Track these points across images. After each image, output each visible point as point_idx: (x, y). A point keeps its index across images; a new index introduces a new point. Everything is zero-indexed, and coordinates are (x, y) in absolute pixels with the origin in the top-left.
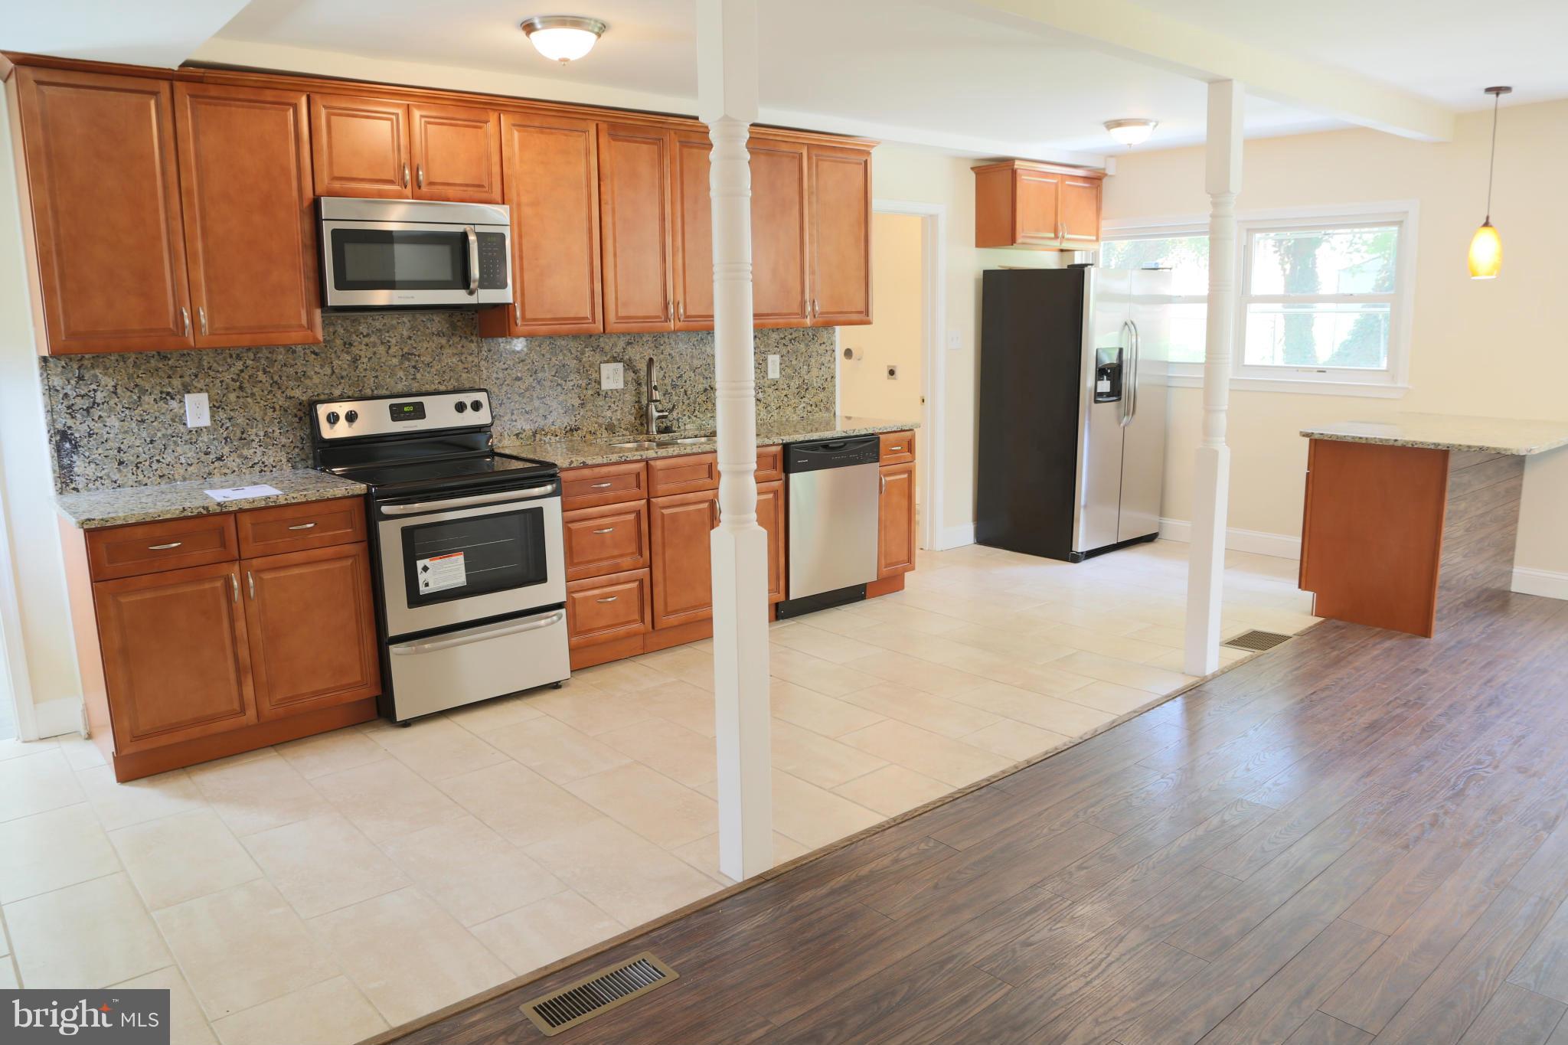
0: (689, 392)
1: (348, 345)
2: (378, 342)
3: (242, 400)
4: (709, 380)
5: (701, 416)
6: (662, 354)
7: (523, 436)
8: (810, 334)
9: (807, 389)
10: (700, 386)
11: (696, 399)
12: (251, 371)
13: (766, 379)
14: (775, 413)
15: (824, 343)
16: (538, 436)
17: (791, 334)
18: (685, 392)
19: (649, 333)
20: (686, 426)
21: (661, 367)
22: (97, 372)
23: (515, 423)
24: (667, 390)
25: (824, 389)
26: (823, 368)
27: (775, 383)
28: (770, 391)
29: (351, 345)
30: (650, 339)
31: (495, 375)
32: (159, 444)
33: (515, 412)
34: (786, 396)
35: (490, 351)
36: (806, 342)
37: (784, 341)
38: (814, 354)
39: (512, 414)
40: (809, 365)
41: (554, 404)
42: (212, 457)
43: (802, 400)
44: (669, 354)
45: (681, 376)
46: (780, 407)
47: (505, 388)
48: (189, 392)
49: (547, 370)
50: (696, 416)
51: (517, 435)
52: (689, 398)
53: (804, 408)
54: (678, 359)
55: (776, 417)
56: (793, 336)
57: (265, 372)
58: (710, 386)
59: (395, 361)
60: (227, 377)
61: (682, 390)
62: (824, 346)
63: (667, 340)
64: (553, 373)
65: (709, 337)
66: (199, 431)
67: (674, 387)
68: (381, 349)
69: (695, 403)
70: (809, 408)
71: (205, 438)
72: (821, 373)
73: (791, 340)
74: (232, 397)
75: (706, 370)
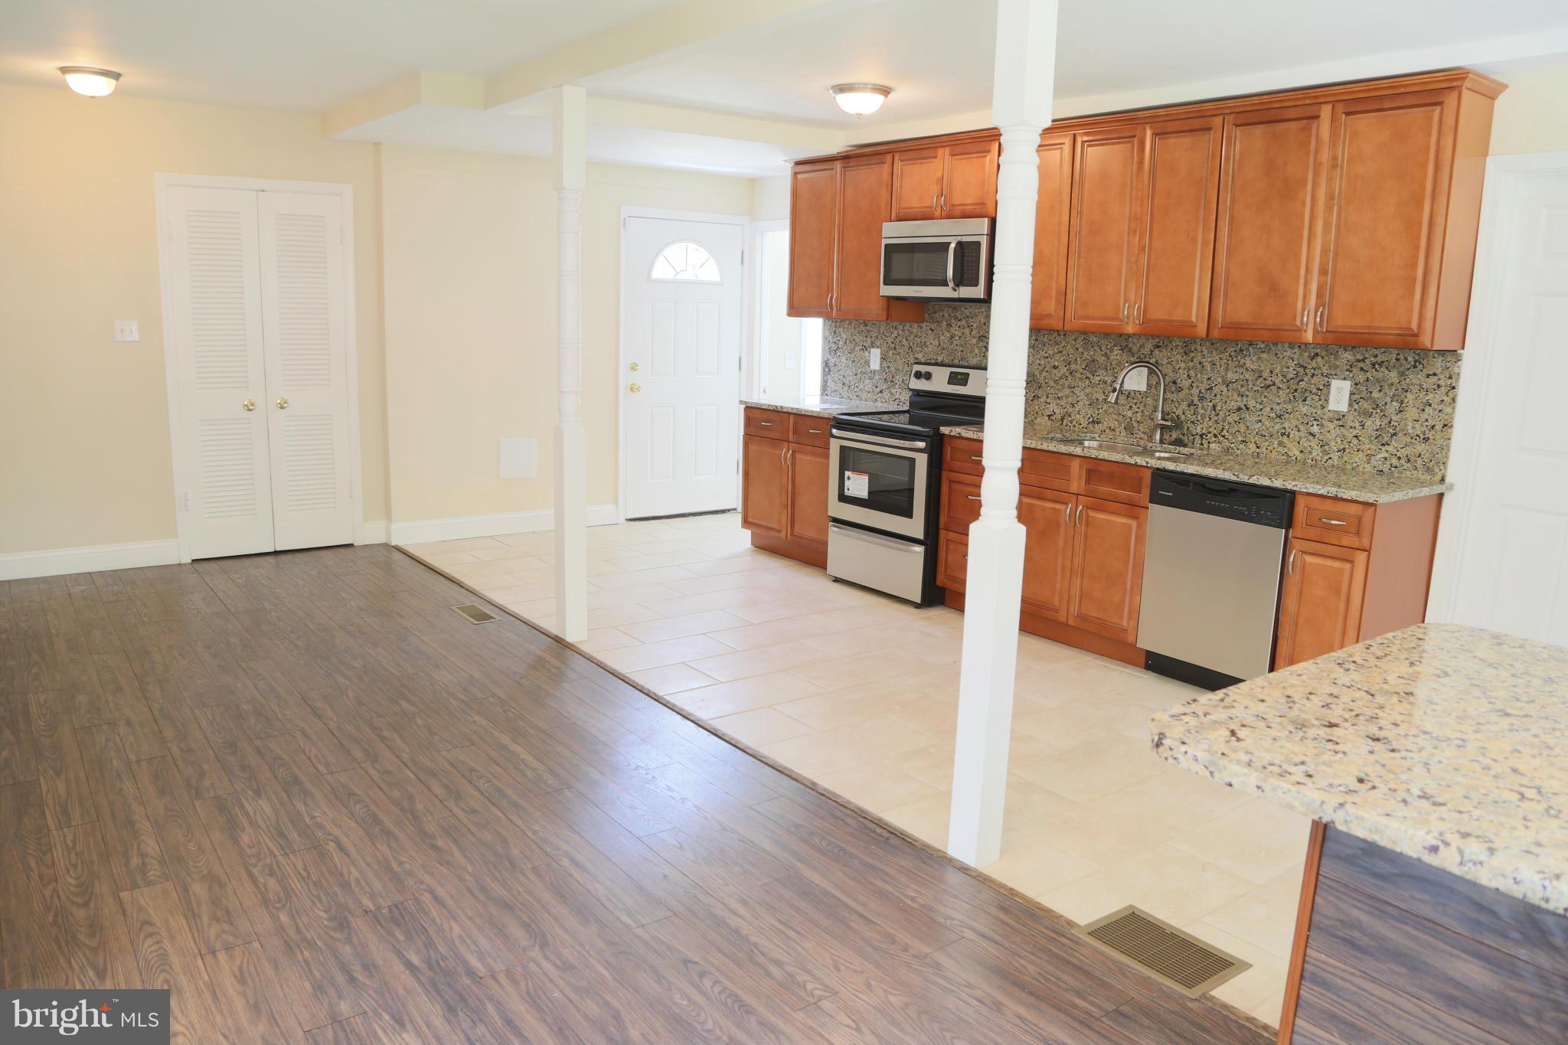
0: (1218, 408)
1: (949, 325)
2: (966, 325)
3: (894, 356)
4: (1245, 399)
5: (1230, 438)
6: (1192, 361)
7: (1053, 418)
8: (1410, 359)
9: (1395, 434)
10: (1233, 403)
11: (1226, 416)
12: (900, 338)
13: (1326, 410)
14: (1335, 456)
15: (1435, 374)
16: (1065, 421)
17: (1376, 356)
18: (1214, 407)
19: (1179, 337)
20: (1211, 445)
21: (1188, 376)
22: (841, 329)
23: (1048, 406)
24: (1192, 402)
25: (1426, 439)
26: (1427, 409)
27: (1340, 417)
28: (1331, 426)
29: (951, 326)
30: (1180, 344)
31: (1038, 362)
32: (859, 376)
33: (1050, 396)
34: (1356, 437)
35: (1036, 340)
36: (1401, 369)
37: (1361, 365)
38: (1415, 389)
39: (1047, 397)
40: (1402, 402)
41: (1082, 395)
42: (878, 389)
43: (1383, 448)
44: (1200, 363)
45: (1211, 389)
46: (1344, 450)
47: (1044, 374)
48: (873, 347)
49: (1079, 362)
50: (1224, 436)
51: (1049, 416)
52: (1218, 415)
53: (1386, 459)
54: (1209, 369)
55: (1336, 460)
56: (1379, 359)
57: (907, 340)
58: (1245, 405)
59: (974, 341)
60: (890, 340)
61: (1211, 404)
62: (1434, 379)
63: (1199, 348)
64: (1083, 367)
65: (1251, 349)
66: (875, 371)
67: (1202, 398)
68: (967, 331)
69: (1224, 421)
70: (1395, 461)
71: (877, 377)
72: (1424, 416)
73: (1373, 365)
74: (891, 353)
75: (1242, 386)
